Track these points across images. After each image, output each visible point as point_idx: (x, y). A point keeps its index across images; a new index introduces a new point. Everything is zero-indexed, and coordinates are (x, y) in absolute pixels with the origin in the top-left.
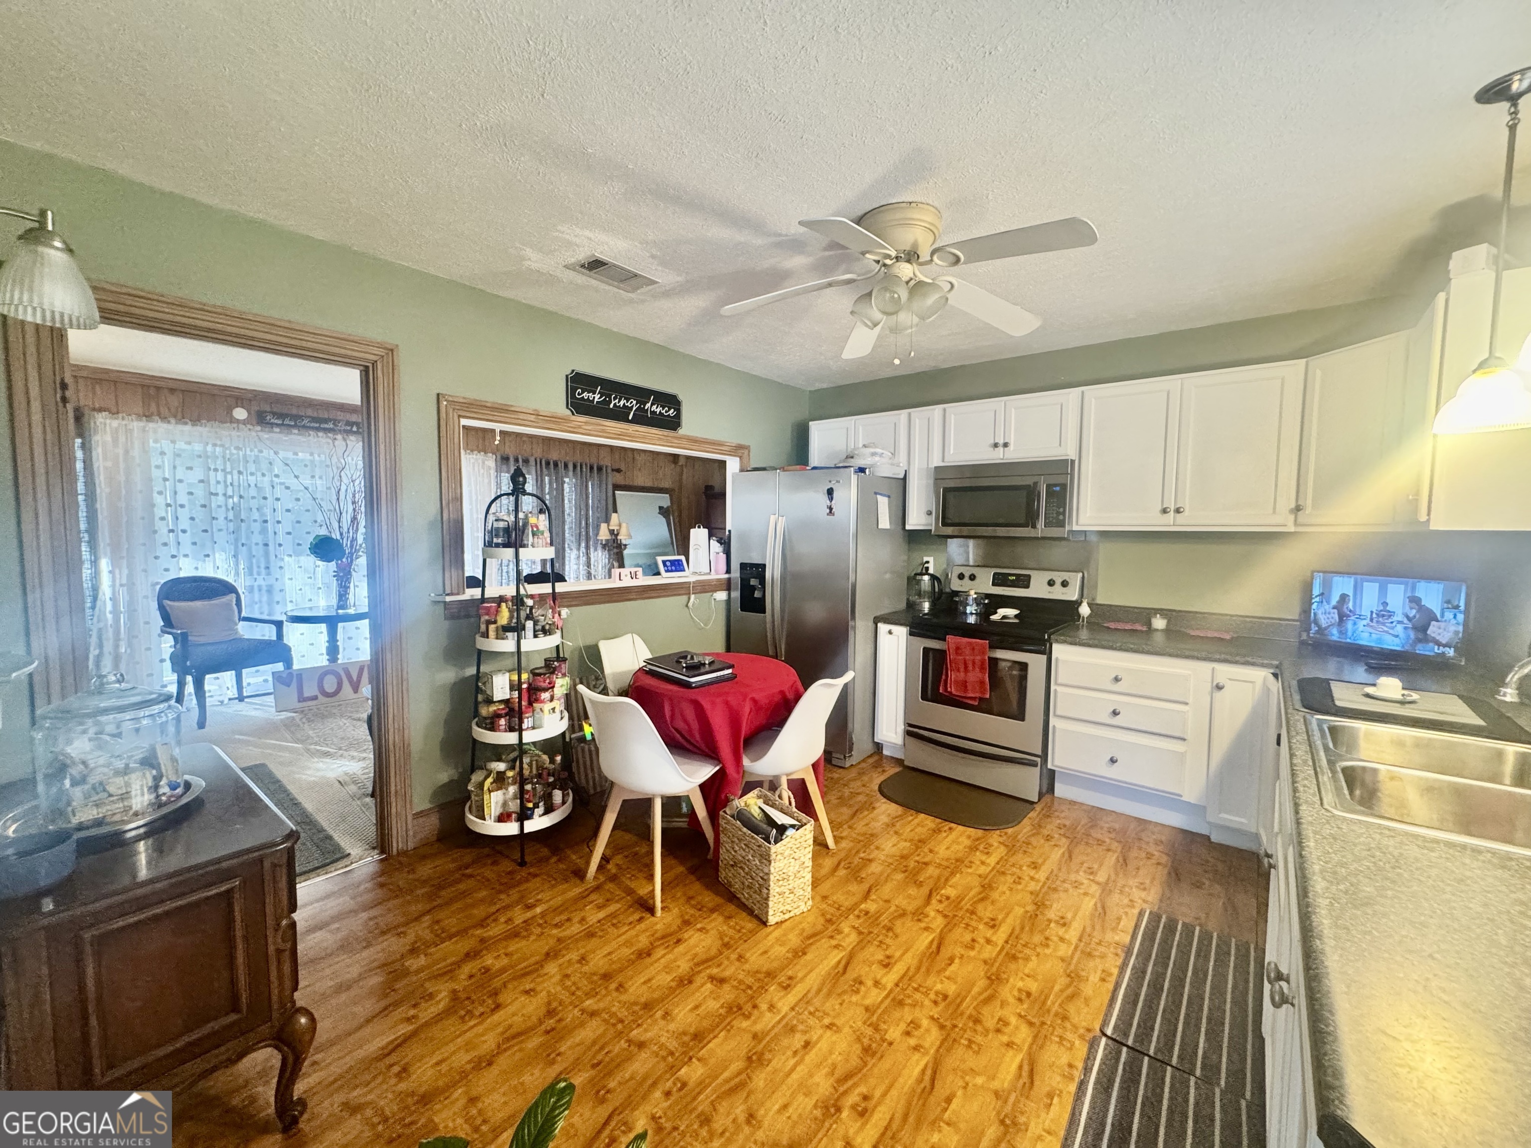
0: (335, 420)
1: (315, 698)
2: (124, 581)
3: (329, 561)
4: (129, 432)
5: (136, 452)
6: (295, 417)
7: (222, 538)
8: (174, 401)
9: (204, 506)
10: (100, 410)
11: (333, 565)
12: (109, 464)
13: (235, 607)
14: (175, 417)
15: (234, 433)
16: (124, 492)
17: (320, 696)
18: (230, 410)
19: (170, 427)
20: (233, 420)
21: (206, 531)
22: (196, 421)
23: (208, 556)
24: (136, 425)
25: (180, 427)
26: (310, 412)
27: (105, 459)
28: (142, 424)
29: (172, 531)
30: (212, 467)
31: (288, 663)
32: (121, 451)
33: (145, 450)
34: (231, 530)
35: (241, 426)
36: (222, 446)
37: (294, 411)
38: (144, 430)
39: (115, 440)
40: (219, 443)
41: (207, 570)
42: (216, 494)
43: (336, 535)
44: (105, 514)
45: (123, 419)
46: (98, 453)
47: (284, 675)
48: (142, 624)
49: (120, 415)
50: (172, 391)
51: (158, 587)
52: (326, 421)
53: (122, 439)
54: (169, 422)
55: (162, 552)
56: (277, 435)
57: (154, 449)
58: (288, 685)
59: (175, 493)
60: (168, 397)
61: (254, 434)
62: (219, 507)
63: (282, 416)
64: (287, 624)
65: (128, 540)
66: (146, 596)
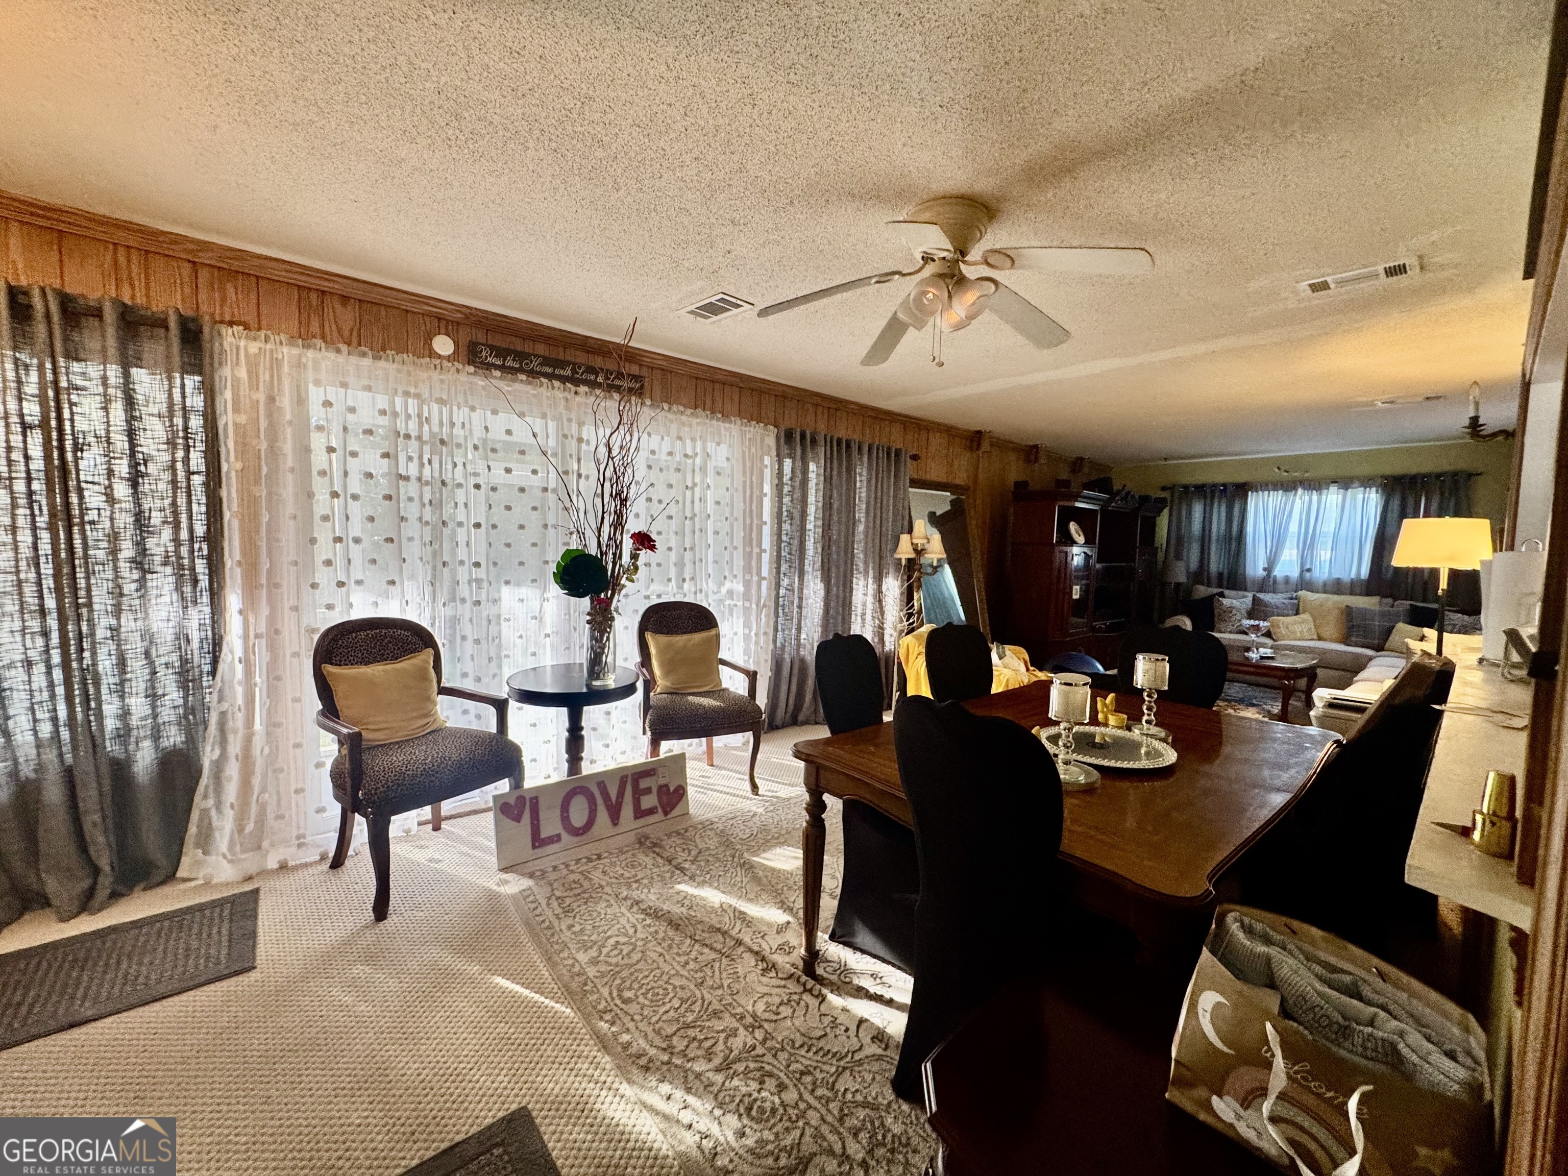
0: (574, 364)
1: (557, 838)
2: (262, 629)
3: (581, 595)
4: (276, 364)
5: (286, 402)
6: (521, 356)
7: (413, 551)
8: (347, 317)
9: (388, 497)
10: (231, 324)
11: (585, 603)
12: (242, 419)
13: (432, 671)
14: (348, 342)
15: (435, 375)
16: (265, 470)
17: (565, 836)
18: (429, 338)
19: (341, 359)
20: (432, 354)
21: (391, 540)
22: (380, 350)
23: (392, 583)
24: (288, 353)
25: (354, 360)
26: (541, 349)
27: (236, 410)
28: (295, 351)
29: (338, 540)
30: (403, 432)
31: (517, 784)
32: (261, 397)
33: (301, 401)
34: (427, 539)
35: (446, 363)
36: (417, 396)
37: (518, 345)
38: (299, 365)
39: (253, 374)
40: (412, 390)
41: (391, 610)
42: (407, 478)
43: (593, 550)
44: (235, 507)
45: (267, 340)
46: (225, 398)
47: (512, 801)
48: (290, 703)
49: (262, 334)
51: (316, 637)
52: (562, 364)
53: (264, 376)
54: (338, 351)
55: (323, 576)
56: (498, 382)
57: (315, 395)
58: (518, 819)
59: (346, 474)
60: (338, 306)
61: (463, 378)
62: (410, 499)
63: (502, 353)
64: (513, 705)
65: (270, 554)
66: (296, 655)
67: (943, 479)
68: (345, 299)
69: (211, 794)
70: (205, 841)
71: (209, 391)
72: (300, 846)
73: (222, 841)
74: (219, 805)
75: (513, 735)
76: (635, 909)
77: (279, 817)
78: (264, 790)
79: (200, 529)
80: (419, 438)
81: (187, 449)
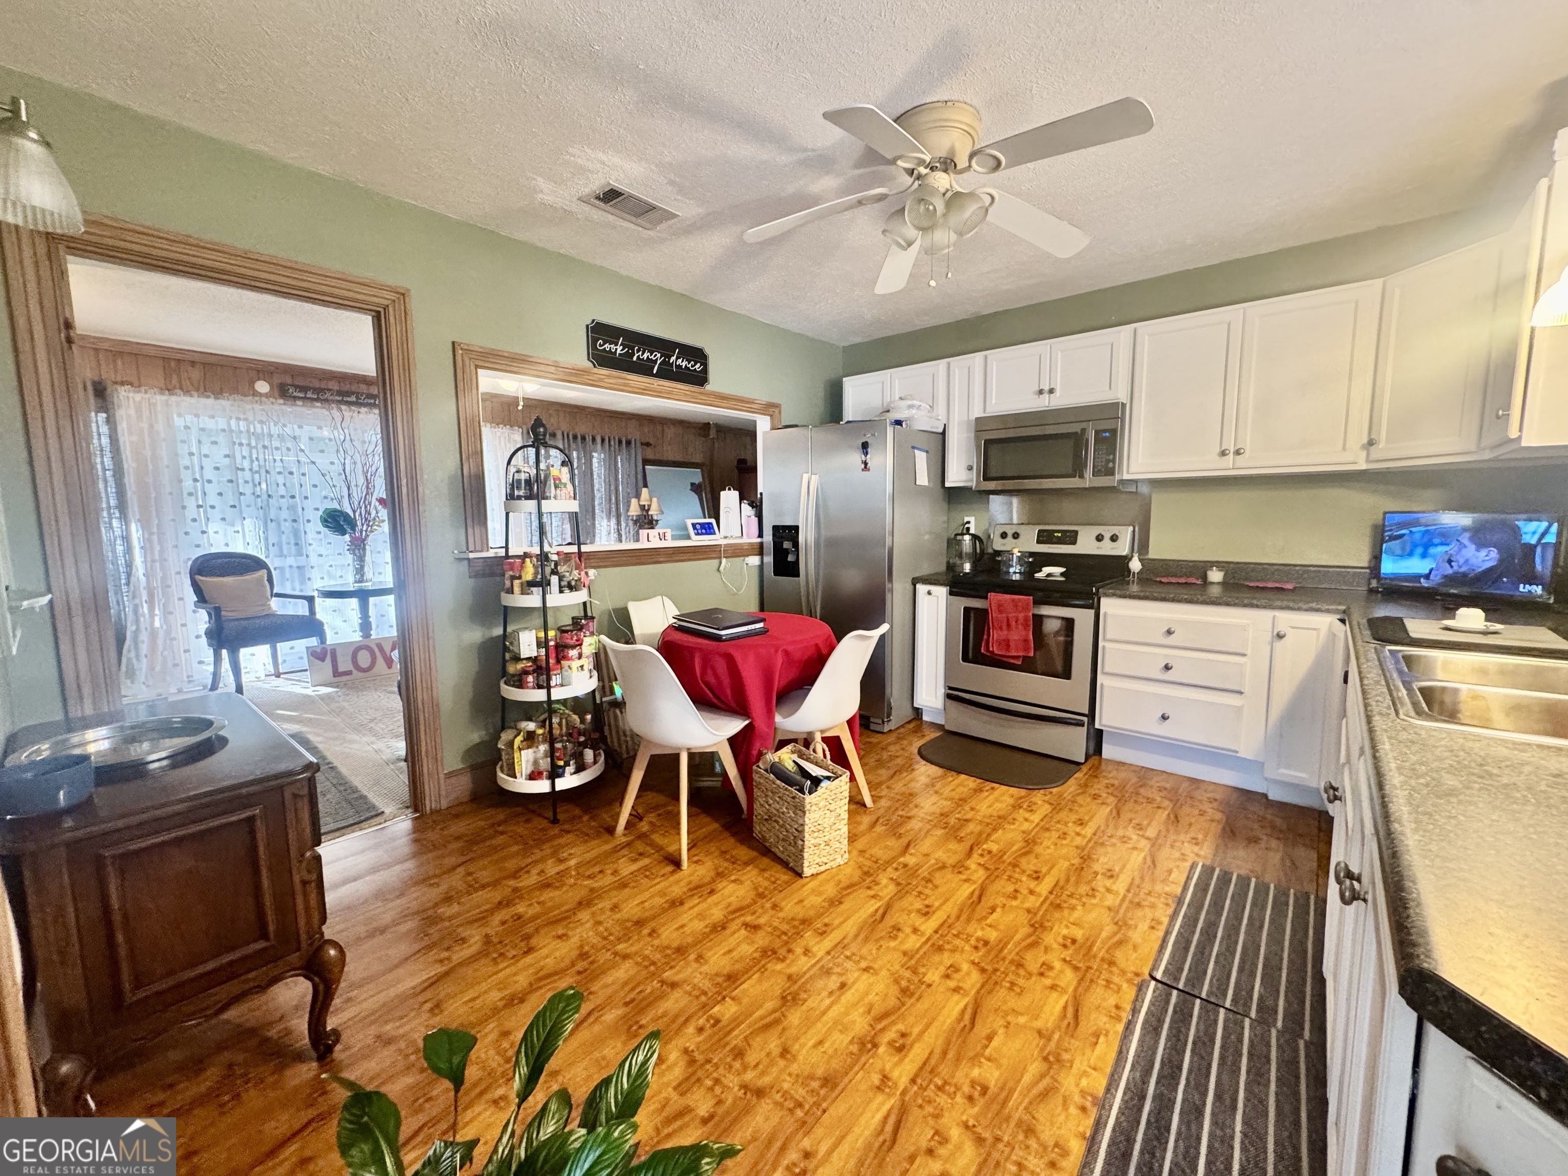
1: (349, 673)
2: (156, 558)
3: (342, 534)
4: (152, 406)
5: (160, 427)
6: (318, 391)
7: (250, 513)
8: (196, 374)
9: (231, 481)
10: (122, 383)
12: (135, 438)
13: (267, 583)
14: (198, 390)
15: (257, 407)
17: (355, 672)
18: (252, 383)
19: (194, 401)
20: (255, 394)
21: (234, 506)
22: (218, 394)
23: (237, 532)
24: (159, 399)
25: (204, 401)
26: (332, 385)
27: (130, 433)
28: (164, 398)
29: (199, 506)
30: (237, 442)
31: (323, 640)
32: (145, 426)
33: (169, 424)
34: (259, 505)
35: (264, 399)
36: (246, 419)
37: (317, 384)
38: (167, 404)
39: (139, 413)
40: (242, 416)
41: (238, 547)
42: (243, 470)
44: (134, 488)
45: (146, 392)
46: (123, 427)
47: (319, 650)
48: (177, 598)
49: (143, 389)
50: (193, 363)
51: (190, 563)
52: (348, 394)
53: (146, 413)
54: (191, 396)
55: (190, 527)
56: (300, 409)
57: (178, 422)
58: (323, 660)
59: (202, 468)
60: (190, 368)
61: (277, 407)
62: (246, 482)
63: (304, 389)
64: (318, 601)
65: (158, 516)
66: (179, 573)
67: (679, 458)
69: (132, 648)
70: (131, 674)
71: (110, 421)
72: (189, 682)
73: (141, 676)
74: (138, 656)
75: (319, 616)
77: (176, 665)
78: (165, 649)
79: (113, 502)
80: (249, 445)
81: (102, 456)
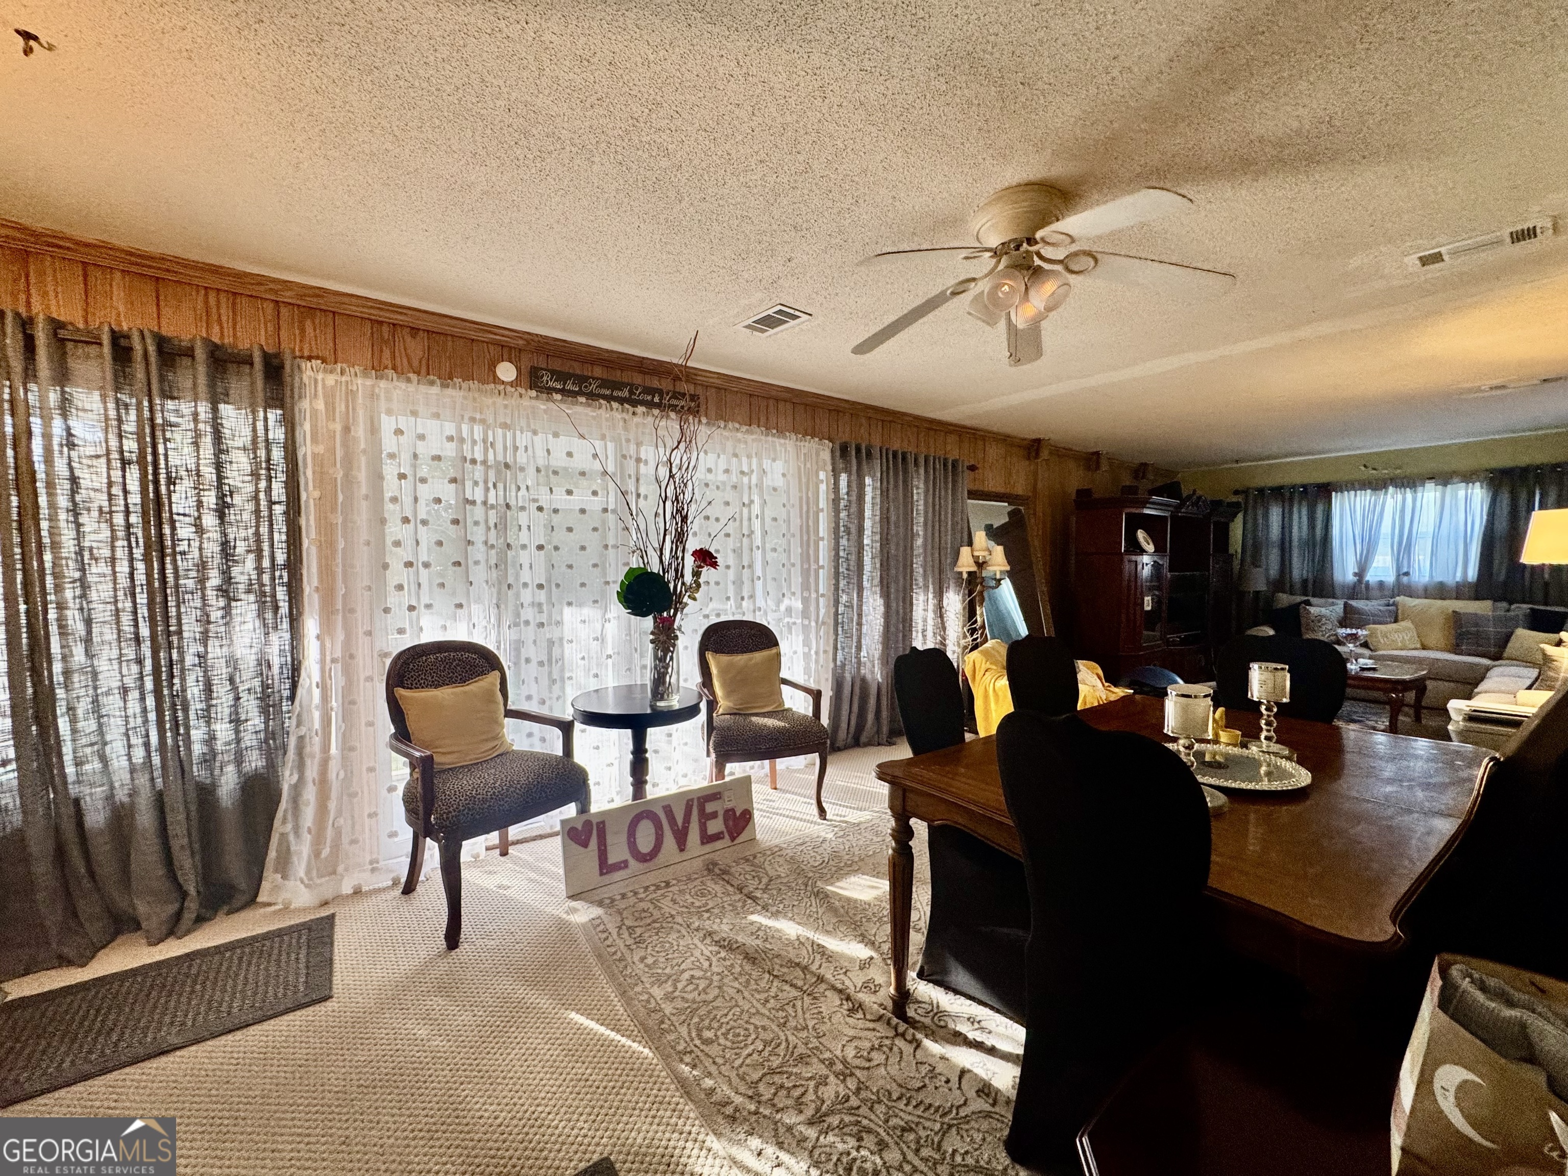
0: (632, 385)
1: (624, 865)
2: (338, 654)
3: (644, 615)
4: (351, 395)
5: (360, 432)
6: (582, 380)
7: (479, 574)
8: (416, 348)
9: (456, 522)
10: (310, 358)
11: (648, 623)
12: (320, 449)
13: (499, 694)
14: (418, 373)
15: (500, 401)
16: (341, 498)
17: (632, 862)
18: (492, 365)
19: (411, 388)
20: (496, 380)
21: (458, 564)
22: (447, 378)
23: (460, 606)
24: (362, 383)
25: (423, 388)
26: (598, 372)
27: (315, 440)
28: (369, 382)
29: (409, 564)
30: (469, 457)
31: (585, 806)
32: (338, 427)
33: (374, 430)
34: (493, 562)
35: (508, 390)
36: (483, 421)
37: (577, 369)
38: (373, 396)
39: (330, 407)
40: (478, 416)
41: (459, 633)
42: (473, 503)
43: (655, 568)
44: (314, 535)
45: (342, 373)
46: (305, 429)
47: (579, 826)
48: (363, 728)
49: (339, 366)
51: (388, 662)
52: (619, 386)
53: (341, 407)
54: (409, 380)
55: (393, 600)
56: (557, 405)
57: (387, 424)
58: (585, 845)
59: (416, 500)
60: (408, 339)
61: (526, 402)
62: (476, 523)
63: (561, 376)
64: (578, 726)
65: (345, 581)
66: (369, 679)
67: (1000, 489)
68: (414, 331)
69: (289, 817)
70: (284, 866)
71: (290, 424)
72: (373, 870)
73: (300, 867)
74: (296, 829)
75: (580, 757)
76: (708, 941)
77: (354, 842)
78: (339, 813)
79: (281, 558)
80: (484, 462)
81: (269, 479)
